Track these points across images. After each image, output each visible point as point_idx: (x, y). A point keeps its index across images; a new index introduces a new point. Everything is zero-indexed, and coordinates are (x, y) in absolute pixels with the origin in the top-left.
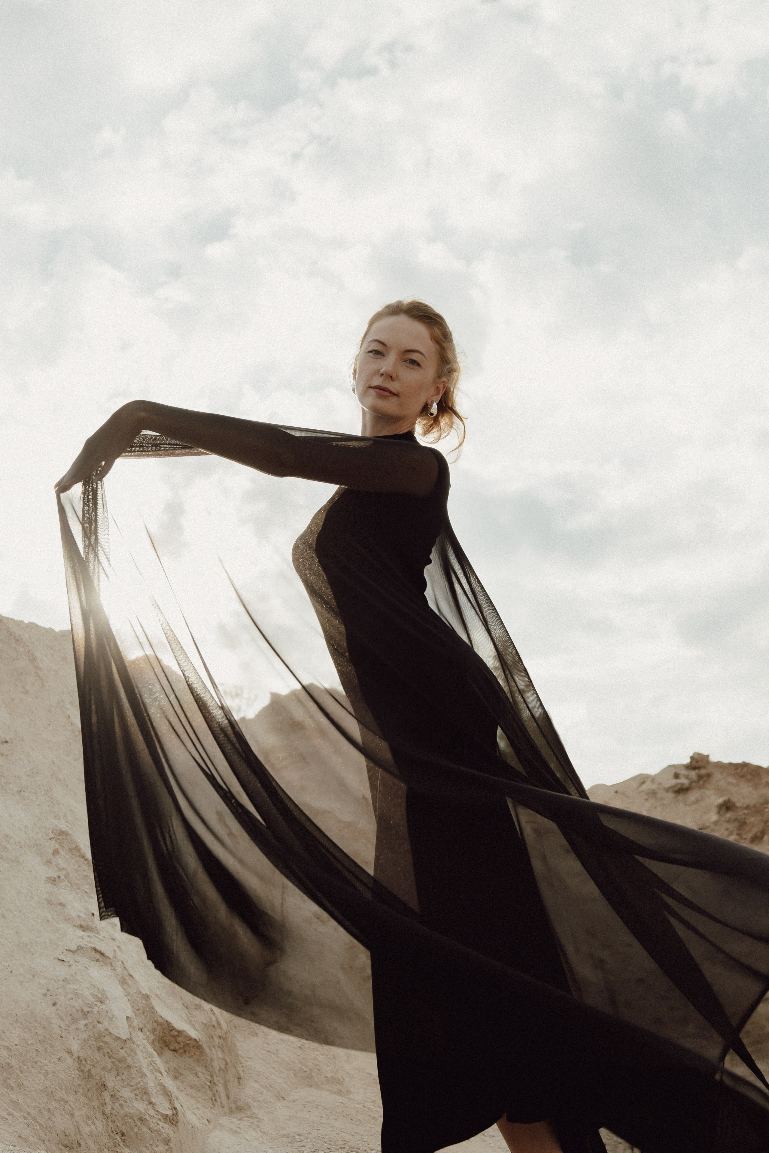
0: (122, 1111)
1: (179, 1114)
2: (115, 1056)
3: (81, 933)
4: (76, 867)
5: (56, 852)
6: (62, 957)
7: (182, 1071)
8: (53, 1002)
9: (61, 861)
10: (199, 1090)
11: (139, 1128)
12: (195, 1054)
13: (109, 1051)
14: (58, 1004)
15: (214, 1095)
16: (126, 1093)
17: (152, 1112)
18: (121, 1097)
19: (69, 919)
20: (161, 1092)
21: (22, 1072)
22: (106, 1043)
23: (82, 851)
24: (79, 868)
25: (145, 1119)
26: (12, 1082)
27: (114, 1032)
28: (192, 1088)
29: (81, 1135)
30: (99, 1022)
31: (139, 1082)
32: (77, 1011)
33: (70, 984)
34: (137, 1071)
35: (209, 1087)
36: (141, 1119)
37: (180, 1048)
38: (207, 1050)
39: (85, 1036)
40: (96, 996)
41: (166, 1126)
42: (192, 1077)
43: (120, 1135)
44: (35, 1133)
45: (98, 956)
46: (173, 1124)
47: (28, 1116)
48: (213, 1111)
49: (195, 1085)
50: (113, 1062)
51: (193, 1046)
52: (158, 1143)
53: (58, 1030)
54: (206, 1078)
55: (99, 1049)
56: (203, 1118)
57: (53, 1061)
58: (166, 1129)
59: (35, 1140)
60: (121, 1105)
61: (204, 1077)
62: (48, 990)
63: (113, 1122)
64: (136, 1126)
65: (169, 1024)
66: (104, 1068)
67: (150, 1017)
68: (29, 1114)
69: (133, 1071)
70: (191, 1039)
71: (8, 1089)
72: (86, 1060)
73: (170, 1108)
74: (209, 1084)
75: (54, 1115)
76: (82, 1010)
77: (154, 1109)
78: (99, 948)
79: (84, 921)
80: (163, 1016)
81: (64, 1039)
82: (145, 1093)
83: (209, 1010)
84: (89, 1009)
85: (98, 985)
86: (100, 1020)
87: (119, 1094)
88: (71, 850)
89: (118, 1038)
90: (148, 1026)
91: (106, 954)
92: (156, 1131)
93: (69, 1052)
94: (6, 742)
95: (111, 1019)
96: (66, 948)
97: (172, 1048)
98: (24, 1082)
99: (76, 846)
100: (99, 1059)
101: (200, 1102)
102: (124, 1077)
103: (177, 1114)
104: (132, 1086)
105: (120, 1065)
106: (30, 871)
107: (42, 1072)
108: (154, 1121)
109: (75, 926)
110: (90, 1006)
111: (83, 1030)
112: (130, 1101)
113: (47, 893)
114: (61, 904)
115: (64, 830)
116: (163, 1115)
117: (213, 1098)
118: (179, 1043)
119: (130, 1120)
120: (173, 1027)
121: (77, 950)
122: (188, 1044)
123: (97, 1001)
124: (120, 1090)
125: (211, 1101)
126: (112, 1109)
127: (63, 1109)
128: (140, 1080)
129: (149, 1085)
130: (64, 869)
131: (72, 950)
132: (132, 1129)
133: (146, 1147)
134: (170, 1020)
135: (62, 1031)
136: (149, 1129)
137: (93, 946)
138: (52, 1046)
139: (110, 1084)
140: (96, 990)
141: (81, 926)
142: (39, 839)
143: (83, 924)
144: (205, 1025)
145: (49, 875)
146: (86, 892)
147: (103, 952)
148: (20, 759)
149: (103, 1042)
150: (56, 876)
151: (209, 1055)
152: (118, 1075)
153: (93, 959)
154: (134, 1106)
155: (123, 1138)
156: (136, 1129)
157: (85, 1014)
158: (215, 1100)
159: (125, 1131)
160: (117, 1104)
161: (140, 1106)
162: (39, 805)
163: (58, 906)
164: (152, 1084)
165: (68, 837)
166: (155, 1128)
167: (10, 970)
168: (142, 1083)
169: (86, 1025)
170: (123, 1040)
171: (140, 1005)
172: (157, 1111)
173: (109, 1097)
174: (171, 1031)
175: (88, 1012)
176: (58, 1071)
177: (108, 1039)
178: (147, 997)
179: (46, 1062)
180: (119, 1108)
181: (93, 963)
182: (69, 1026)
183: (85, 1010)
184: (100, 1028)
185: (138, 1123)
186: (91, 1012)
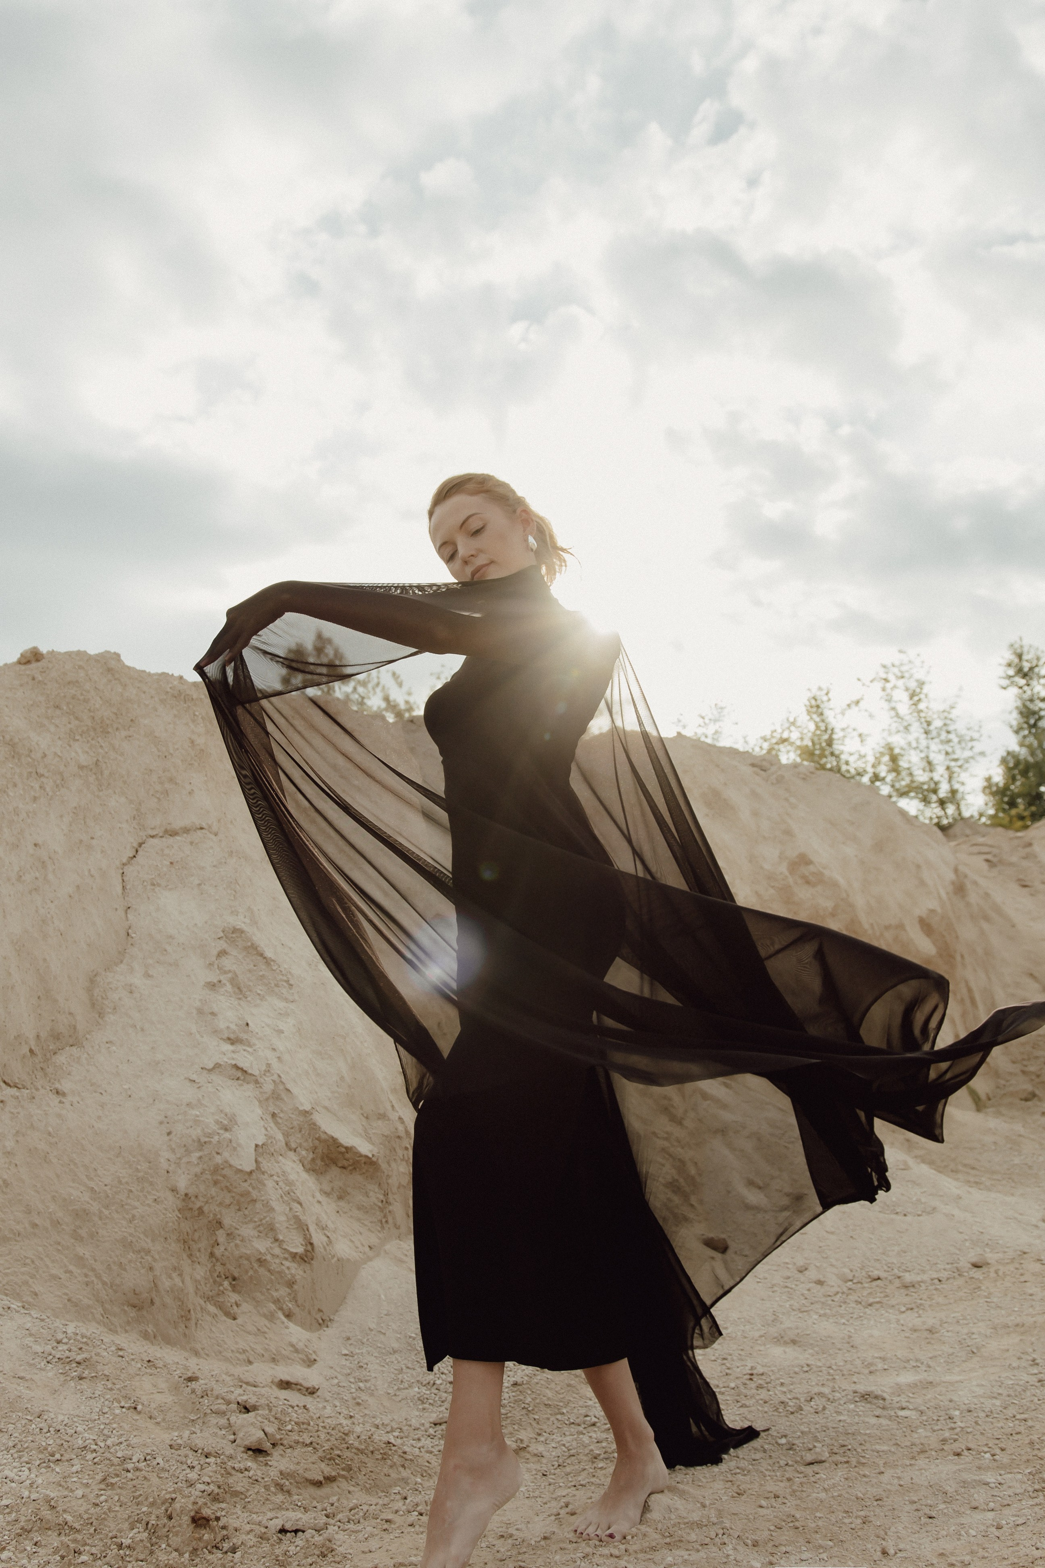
0: (237, 1252)
1: (316, 1250)
2: (235, 1190)
3: (228, 1047)
4: (252, 966)
5: (222, 953)
6: (194, 1077)
7: (349, 1190)
8: (168, 1131)
9: (227, 963)
10: (367, 1212)
11: (256, 1271)
12: (367, 1171)
13: (228, 1184)
14: (174, 1134)
15: (385, 1216)
16: (247, 1231)
17: (277, 1251)
18: (239, 1235)
19: (216, 1031)
20: (295, 1226)
21: (101, 1219)
22: (224, 1176)
23: (259, 949)
24: (255, 968)
25: (265, 1260)
26: (83, 1232)
27: (236, 1162)
28: (359, 1209)
29: (157, 1291)
30: (218, 1153)
31: (265, 1217)
32: (193, 1141)
33: (193, 1108)
34: (263, 1205)
35: (380, 1207)
36: (259, 1260)
37: (350, 1165)
38: (384, 1166)
39: (198, 1170)
40: (221, 1122)
41: (293, 1265)
42: (361, 1197)
43: (230, 1279)
44: (94, 1295)
45: (239, 1074)
46: (305, 1261)
47: (90, 1273)
48: (380, 1235)
49: (363, 1206)
50: (233, 1197)
51: (365, 1163)
52: (278, 1286)
53: (164, 1165)
54: (377, 1198)
55: (216, 1183)
56: (363, 1245)
57: (147, 1202)
58: (294, 1269)
59: (91, 1302)
60: (236, 1245)
61: (375, 1196)
62: (166, 1117)
63: (223, 1264)
64: (252, 1268)
65: (334, 1140)
66: (221, 1204)
67: (309, 1134)
68: (93, 1270)
69: (259, 1205)
70: (361, 1156)
71: (76, 1239)
72: (196, 1197)
73: (304, 1243)
74: (380, 1204)
75: (125, 1270)
76: (199, 1140)
77: (280, 1246)
78: (240, 1065)
79: (233, 1033)
80: (327, 1131)
81: (170, 1174)
82: (272, 1229)
83: (397, 1119)
84: (207, 1139)
85: (227, 1110)
86: (220, 1151)
87: (237, 1232)
88: (246, 948)
89: (240, 1171)
90: (305, 1144)
91: (250, 1071)
92: (279, 1272)
93: (174, 1190)
94: (202, 828)
95: (235, 1149)
96: (202, 1066)
97: (340, 1165)
98: (100, 1231)
99: (253, 944)
100: (214, 1194)
101: (366, 1225)
102: (246, 1212)
103: (313, 1249)
104: (255, 1222)
105: (242, 1199)
106: (188, 976)
107: (127, 1217)
108: (277, 1261)
109: (221, 1039)
110: (210, 1136)
111: (196, 1162)
112: (250, 1240)
113: (201, 1000)
114: (213, 1014)
115: (238, 927)
116: (291, 1253)
117: (384, 1220)
118: (347, 1160)
119: (246, 1262)
120: (340, 1143)
121: (214, 1068)
122: (358, 1162)
123: (221, 1129)
124: (239, 1227)
125: (380, 1224)
126: (225, 1249)
127: (141, 1262)
128: (265, 1215)
129: (276, 1221)
130: (230, 971)
131: (207, 1068)
132: (247, 1272)
133: (261, 1292)
134: (336, 1135)
135: (170, 1165)
136: (269, 1271)
137: (234, 1062)
138: (151, 1184)
139: (227, 1221)
140: (223, 1115)
141: (229, 1039)
142: (206, 940)
143: (232, 1036)
144: (387, 1137)
145: (209, 980)
146: (259, 994)
147: (245, 1069)
148: (212, 848)
149: (221, 1175)
150: (215, 981)
151: (385, 1171)
152: (239, 1210)
153: (232, 1077)
154: (252, 1246)
155: (234, 1283)
156: (251, 1273)
157: (201, 1145)
158: (387, 1222)
159: (236, 1275)
160: (232, 1244)
161: (262, 1245)
162: (217, 900)
163: (209, 1016)
164: (283, 1218)
165: (243, 935)
166: (277, 1270)
167: (129, 1093)
168: (268, 1219)
169: (200, 1158)
170: (247, 1172)
171: (295, 1123)
172: (285, 1249)
173: (225, 1235)
174: (338, 1147)
175: (205, 1142)
176: (148, 1215)
177: (227, 1172)
178: (306, 1113)
179: (137, 1204)
180: (234, 1248)
181: (230, 1082)
182: (180, 1159)
183: (203, 1139)
184: (218, 1159)
185: (256, 1265)
186: (210, 1142)
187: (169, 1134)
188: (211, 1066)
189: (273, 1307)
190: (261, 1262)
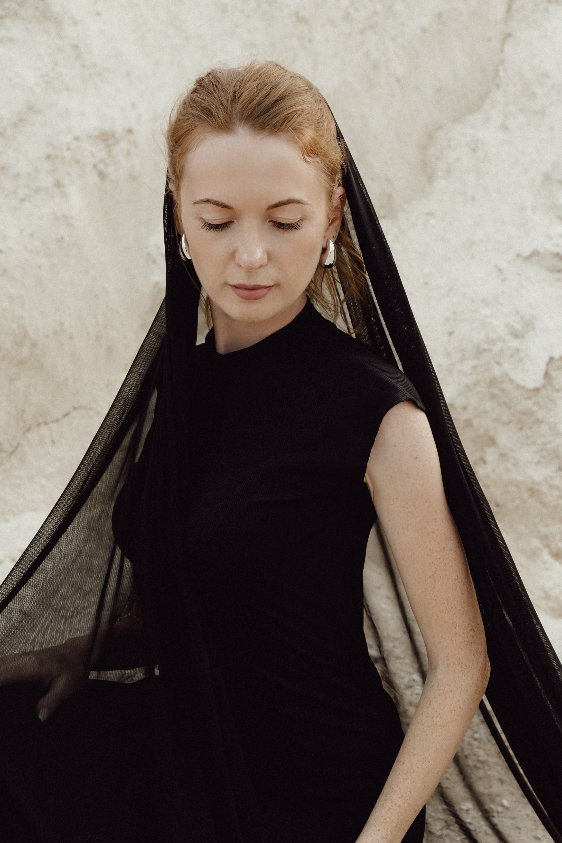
2: (515, 407)
6: (504, 265)
8: (451, 331)
13: (507, 400)
14: (455, 335)
22: (503, 391)
27: (519, 377)
30: (498, 364)
32: (473, 346)
33: (486, 306)
39: (470, 381)
40: (513, 326)
50: (513, 414)
55: (493, 397)
66: (495, 420)
69: (544, 428)
85: (527, 312)
86: (501, 362)
89: (519, 387)
95: (521, 360)
96: (518, 252)
102: (530, 433)
105: (525, 418)
110: (492, 342)
121: (531, 256)
123: (511, 334)
131: (524, 254)
140: (518, 318)
149: (499, 388)
152: (521, 429)
153: (551, 269)
157: (480, 352)
170: (528, 390)
175: (485, 350)
177: (506, 385)
182: (454, 365)
183: (484, 346)
184: (497, 371)
185: (525, 495)
186: (490, 350)
187: (451, 334)
188: (526, 253)
189: (536, 543)
190: (533, 492)
